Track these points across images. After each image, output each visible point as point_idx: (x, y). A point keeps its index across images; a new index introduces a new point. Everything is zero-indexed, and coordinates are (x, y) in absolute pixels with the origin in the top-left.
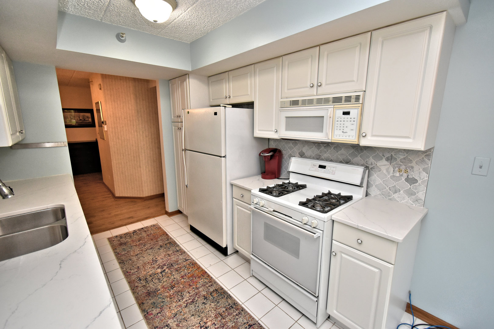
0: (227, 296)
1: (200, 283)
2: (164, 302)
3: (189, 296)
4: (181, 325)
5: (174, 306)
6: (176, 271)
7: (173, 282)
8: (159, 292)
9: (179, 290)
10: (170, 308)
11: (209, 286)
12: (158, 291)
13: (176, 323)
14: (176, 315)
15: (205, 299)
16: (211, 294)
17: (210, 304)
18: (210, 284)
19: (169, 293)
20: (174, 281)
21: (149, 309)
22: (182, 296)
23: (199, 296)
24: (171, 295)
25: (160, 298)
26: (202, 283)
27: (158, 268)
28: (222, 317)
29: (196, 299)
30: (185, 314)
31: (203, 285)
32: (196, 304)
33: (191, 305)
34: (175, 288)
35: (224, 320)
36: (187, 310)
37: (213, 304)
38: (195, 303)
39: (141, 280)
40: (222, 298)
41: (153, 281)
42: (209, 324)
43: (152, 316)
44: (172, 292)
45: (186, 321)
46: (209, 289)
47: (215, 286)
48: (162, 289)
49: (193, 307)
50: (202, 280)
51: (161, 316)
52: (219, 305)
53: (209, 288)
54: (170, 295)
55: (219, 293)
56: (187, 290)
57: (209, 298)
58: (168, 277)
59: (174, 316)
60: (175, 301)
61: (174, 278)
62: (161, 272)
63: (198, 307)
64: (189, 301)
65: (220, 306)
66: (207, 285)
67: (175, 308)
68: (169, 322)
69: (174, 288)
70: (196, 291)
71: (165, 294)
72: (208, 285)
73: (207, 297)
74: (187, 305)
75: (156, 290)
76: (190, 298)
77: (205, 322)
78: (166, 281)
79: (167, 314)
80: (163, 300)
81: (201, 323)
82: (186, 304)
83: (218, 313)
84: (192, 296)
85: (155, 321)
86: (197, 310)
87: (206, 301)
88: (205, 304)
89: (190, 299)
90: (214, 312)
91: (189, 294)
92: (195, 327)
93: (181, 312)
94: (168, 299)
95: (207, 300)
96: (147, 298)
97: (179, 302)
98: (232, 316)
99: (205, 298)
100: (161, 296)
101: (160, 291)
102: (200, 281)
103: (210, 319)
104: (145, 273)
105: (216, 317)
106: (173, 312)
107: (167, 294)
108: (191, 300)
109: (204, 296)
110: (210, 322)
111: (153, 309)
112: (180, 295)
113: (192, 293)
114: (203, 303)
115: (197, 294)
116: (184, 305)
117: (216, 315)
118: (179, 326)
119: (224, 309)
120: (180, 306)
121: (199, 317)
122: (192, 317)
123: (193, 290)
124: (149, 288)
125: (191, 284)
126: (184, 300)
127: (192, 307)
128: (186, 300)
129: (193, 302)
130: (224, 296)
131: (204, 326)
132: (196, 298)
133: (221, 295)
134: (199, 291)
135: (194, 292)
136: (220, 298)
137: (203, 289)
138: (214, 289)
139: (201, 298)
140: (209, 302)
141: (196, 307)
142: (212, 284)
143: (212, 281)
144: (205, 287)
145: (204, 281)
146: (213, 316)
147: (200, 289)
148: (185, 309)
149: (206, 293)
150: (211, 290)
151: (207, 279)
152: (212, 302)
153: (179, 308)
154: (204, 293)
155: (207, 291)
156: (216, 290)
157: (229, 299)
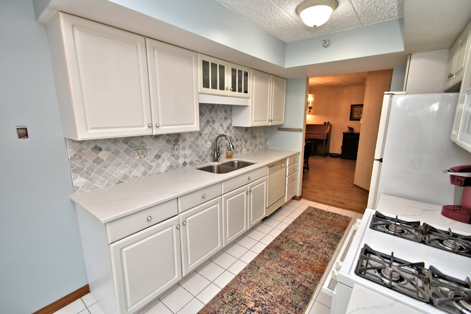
0: (306, 300)
1: (307, 273)
2: (275, 258)
5: (275, 265)
6: (308, 252)
7: (296, 255)
8: (282, 251)
9: (291, 262)
10: (272, 263)
11: (307, 281)
12: (283, 251)
13: (262, 271)
14: (268, 269)
15: (292, 282)
16: (301, 285)
17: (289, 288)
19: (284, 257)
20: (297, 255)
21: (266, 253)
22: (286, 266)
23: (293, 277)
24: (284, 259)
25: (277, 254)
26: (308, 275)
27: (303, 241)
28: (281, 302)
29: (288, 276)
30: (271, 274)
31: (306, 277)
32: (284, 278)
33: (281, 275)
34: (290, 259)
35: (279, 304)
36: (276, 274)
37: (290, 290)
38: (284, 276)
39: (286, 239)
40: (301, 296)
41: (289, 244)
42: (271, 293)
43: (262, 257)
44: (286, 259)
45: (267, 277)
46: (304, 282)
47: (311, 285)
48: (285, 253)
49: (280, 277)
50: (311, 274)
51: (264, 261)
52: (292, 295)
53: (306, 282)
54: (283, 259)
55: (305, 291)
56: (293, 267)
57: (295, 285)
58: (298, 250)
60: (280, 264)
61: (300, 255)
62: (300, 245)
63: (282, 280)
64: (284, 272)
65: (291, 297)
66: (308, 279)
67: (273, 266)
68: (261, 267)
69: (291, 258)
70: (297, 273)
71: (282, 256)
72: (309, 280)
73: (295, 283)
74: (280, 272)
75: (283, 250)
76: (287, 271)
77: (271, 290)
78: (294, 251)
79: (268, 264)
80: (276, 257)
81: (269, 287)
82: (280, 271)
83: (283, 297)
84: (290, 272)
85: (259, 260)
87: (290, 284)
88: (287, 285)
89: (286, 272)
90: (283, 294)
91: (291, 269)
92: (264, 284)
93: (272, 271)
94: (279, 259)
95: (292, 284)
96: (273, 248)
97: (280, 267)
98: (286, 310)
99: (293, 283)
100: (279, 254)
101: (283, 252)
102: (308, 273)
103: (275, 293)
104: (294, 237)
105: (279, 297)
106: (270, 267)
107: (283, 257)
109: (294, 281)
110: (273, 294)
111: (267, 255)
112: (286, 265)
113: (293, 271)
114: (287, 283)
115: (293, 275)
117: (280, 296)
119: (290, 301)
120: (277, 269)
121: (274, 284)
122: (271, 280)
123: (297, 271)
124: (282, 245)
125: (301, 268)
126: (283, 269)
127: (280, 276)
129: (285, 275)
130: (304, 297)
131: (267, 290)
132: (289, 276)
133: (304, 294)
134: (298, 275)
135: (294, 272)
136: (300, 295)
137: (301, 278)
138: (307, 286)
139: (291, 279)
140: (291, 287)
141: (281, 279)
142: (312, 283)
143: (316, 282)
144: (305, 278)
145: (311, 276)
146: (279, 294)
147: (300, 276)
148: (276, 273)
149: (299, 281)
150: (305, 284)
151: (316, 277)
152: (292, 289)
153: (275, 269)
154: (298, 280)
155: (301, 281)
156: (307, 288)
157: (304, 303)
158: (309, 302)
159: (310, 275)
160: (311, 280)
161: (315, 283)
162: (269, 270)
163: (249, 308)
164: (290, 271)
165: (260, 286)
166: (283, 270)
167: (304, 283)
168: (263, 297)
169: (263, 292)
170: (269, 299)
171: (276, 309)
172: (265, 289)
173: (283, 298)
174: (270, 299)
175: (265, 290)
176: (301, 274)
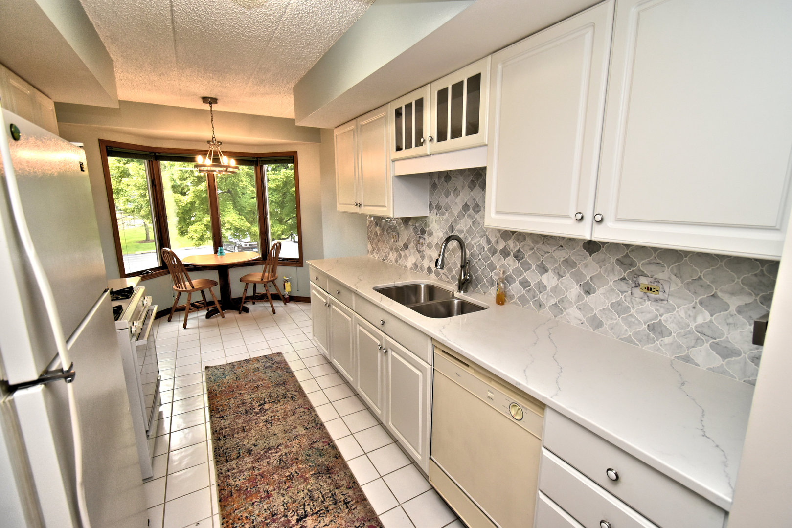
0: (219, 450)
1: (244, 477)
2: (307, 455)
3: (271, 458)
4: (292, 427)
5: (295, 448)
6: (275, 514)
7: (288, 488)
8: (313, 472)
9: (282, 471)
10: (300, 446)
12: (314, 474)
13: (297, 430)
14: (295, 437)
15: (252, 450)
16: (238, 457)
17: (249, 443)
18: (229, 473)
19: (298, 467)
20: (286, 490)
21: (327, 449)
22: (280, 460)
23: (257, 456)
24: (295, 465)
25: (312, 462)
26: (240, 478)
29: (263, 451)
30: (284, 437)
31: (241, 472)
32: (266, 446)
33: (272, 445)
34: (287, 474)
35: (244, 425)
36: (280, 441)
37: (245, 443)
38: (267, 447)
39: (344, 500)
40: (228, 449)
41: (323, 496)
42: (262, 424)
43: (324, 440)
44: (294, 468)
45: (285, 430)
47: (225, 468)
48: (307, 476)
50: (237, 483)
51: (312, 439)
52: (238, 441)
53: (234, 466)
54: (297, 463)
55: (226, 456)
56: (270, 468)
57: (245, 451)
58: (294, 501)
59: (297, 436)
60: (292, 454)
61: (283, 495)
62: (306, 516)
63: (265, 443)
64: (273, 451)
65: (238, 439)
66: (235, 471)
67: (294, 444)
68: (305, 431)
69: (289, 476)
70: (256, 464)
71: (304, 466)
72: (233, 471)
73: (247, 453)
74: (278, 447)
75: (317, 475)
76: (271, 456)
77: (265, 427)
78: (300, 490)
79: (305, 440)
80: (308, 457)
81: (270, 426)
82: (279, 448)
83: (246, 433)
84: (267, 458)
85: (319, 435)
86: (268, 439)
87: (251, 448)
88: (254, 444)
89: (271, 453)
90: (249, 434)
91: (269, 462)
92: (278, 424)
94: (300, 458)
95: (249, 449)
96: (331, 465)
97: (287, 451)
98: (232, 428)
99: (249, 451)
100: (310, 464)
101: (311, 473)
102: (243, 480)
103: (258, 428)
104: (339, 521)
105: (250, 429)
106: (297, 441)
107: (300, 466)
108: (270, 452)
109: (250, 454)
110: (259, 426)
111: (323, 448)
112: (283, 461)
113: (264, 463)
114: (257, 445)
115: (259, 458)
116: (281, 448)
117: (249, 431)
118: (294, 427)
119: (235, 435)
121: (269, 432)
122: (277, 433)
123: (260, 467)
124: (329, 481)
125: (259, 477)
127: (273, 442)
128: (276, 453)
129: (269, 449)
130: (223, 451)
131: (268, 424)
132: (262, 453)
133: (225, 453)
134: (252, 463)
135: (261, 463)
136: (230, 448)
137: (246, 466)
138: (229, 463)
139: (256, 452)
140: (248, 446)
141: (267, 442)
142: (226, 472)
143: (222, 478)
144: (240, 469)
145: (235, 479)
146: (253, 431)
147: (249, 466)
148: (282, 443)
149: (245, 459)
150: (234, 462)
151: (228, 485)
152: (244, 445)
153: (289, 445)
154: (247, 459)
155: (242, 461)
156: (227, 461)
157: (219, 446)
158: (215, 451)
159: (238, 480)
160: (230, 475)
161: (221, 475)
162: (293, 437)
163: (265, 404)
164: (268, 460)
165: (279, 419)
166: (278, 452)
167: (236, 463)
168: (265, 417)
169: (270, 419)
170: (258, 420)
171: (242, 421)
173: (245, 431)
174: (256, 421)
175: (270, 422)
176: (250, 469)
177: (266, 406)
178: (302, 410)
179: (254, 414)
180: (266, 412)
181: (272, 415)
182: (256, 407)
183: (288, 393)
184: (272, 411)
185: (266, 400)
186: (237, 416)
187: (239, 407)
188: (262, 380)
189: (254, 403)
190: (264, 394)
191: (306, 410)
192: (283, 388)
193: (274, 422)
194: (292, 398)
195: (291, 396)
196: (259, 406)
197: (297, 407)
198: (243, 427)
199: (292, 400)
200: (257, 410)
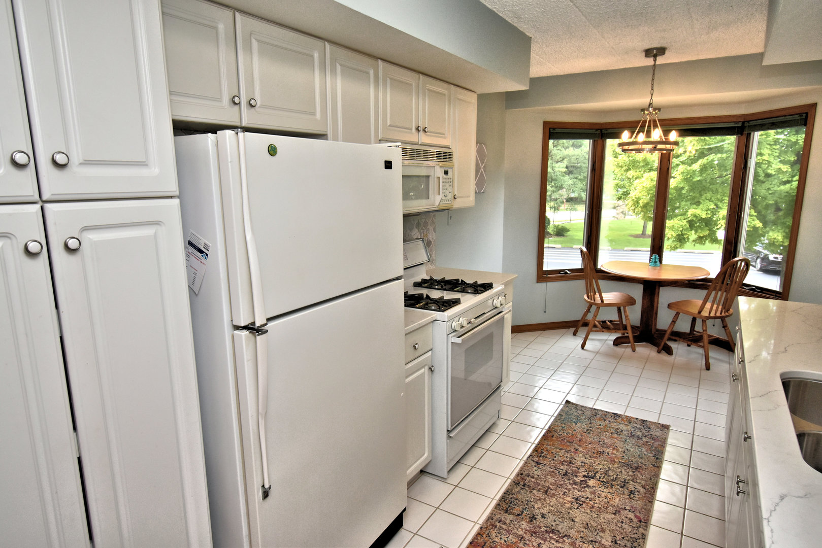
0: (509, 495)
1: (506, 539)
3: (547, 543)
4: (599, 527)
11: (505, 523)
13: (602, 534)
14: (592, 541)
15: (535, 519)
16: (518, 515)
17: (539, 509)
18: (498, 525)
23: (535, 528)
26: (503, 537)
28: (548, 490)
29: (545, 529)
30: (581, 532)
31: (508, 531)
35: (551, 486)
36: (572, 533)
37: (536, 506)
38: (553, 528)
40: (517, 499)
42: (569, 499)
45: (587, 524)
46: (511, 521)
47: (499, 516)
49: (561, 527)
50: (496, 540)
52: (532, 499)
53: (508, 522)
55: (509, 506)
57: (529, 514)
59: (595, 542)
63: (555, 521)
64: (555, 537)
65: (533, 497)
66: (504, 527)
68: (610, 544)
70: (527, 537)
72: (502, 525)
73: (530, 517)
74: (564, 537)
76: (548, 540)
77: (570, 504)
81: (576, 507)
82: (564, 539)
83: (546, 496)
84: (542, 539)
86: (561, 520)
87: (537, 516)
88: (543, 514)
89: (551, 538)
90: (548, 499)
92: (587, 511)
93: (581, 537)
95: (534, 516)
98: (538, 481)
99: (533, 518)
102: (503, 541)
103: (561, 500)
105: (553, 495)
108: (551, 535)
109: (531, 521)
110: (565, 499)
113: (536, 541)
114: (544, 518)
115: (535, 533)
116: (567, 541)
117: (551, 497)
118: (602, 528)
119: (535, 492)
121: (569, 513)
122: (576, 520)
123: (528, 542)
127: (563, 527)
128: (557, 541)
129: (553, 531)
130: (511, 498)
131: (577, 503)
132: (543, 530)
133: (511, 503)
134: (525, 533)
135: (533, 539)
136: (519, 501)
137: (517, 529)
138: (507, 514)
139: (538, 523)
140: (536, 511)
141: (558, 523)
142: (496, 521)
143: (489, 524)
144: (510, 528)
145: (498, 534)
146: (554, 499)
147: (520, 533)
148: (571, 535)
149: (522, 522)
150: (511, 517)
151: (488, 534)
152: (534, 508)
153: (577, 544)
154: (524, 525)
155: (519, 522)
156: (506, 511)
157: (511, 491)
158: (505, 493)
159: (499, 537)
160: (497, 527)
161: (491, 520)
162: (591, 539)
163: (593, 478)
164: (542, 542)
165: (593, 507)
166: (559, 543)
167: (511, 519)
168: (580, 493)
169: (583, 499)
170: (569, 491)
171: (553, 481)
172: (581, 505)
173: (546, 494)
174: (567, 491)
175: (581, 503)
176: (518, 536)
177: (591, 482)
178: (631, 515)
179: (571, 481)
180: (586, 489)
181: (589, 497)
182: (580, 476)
183: (631, 482)
184: (593, 493)
185: (598, 476)
186: (553, 472)
187: (563, 464)
188: (614, 449)
189: (582, 469)
190: (601, 467)
191: (635, 520)
192: (631, 473)
193: (584, 505)
194: (631, 492)
195: (633, 489)
196: (584, 476)
197: (627, 508)
198: (549, 488)
199: (629, 495)
200: (577, 480)
